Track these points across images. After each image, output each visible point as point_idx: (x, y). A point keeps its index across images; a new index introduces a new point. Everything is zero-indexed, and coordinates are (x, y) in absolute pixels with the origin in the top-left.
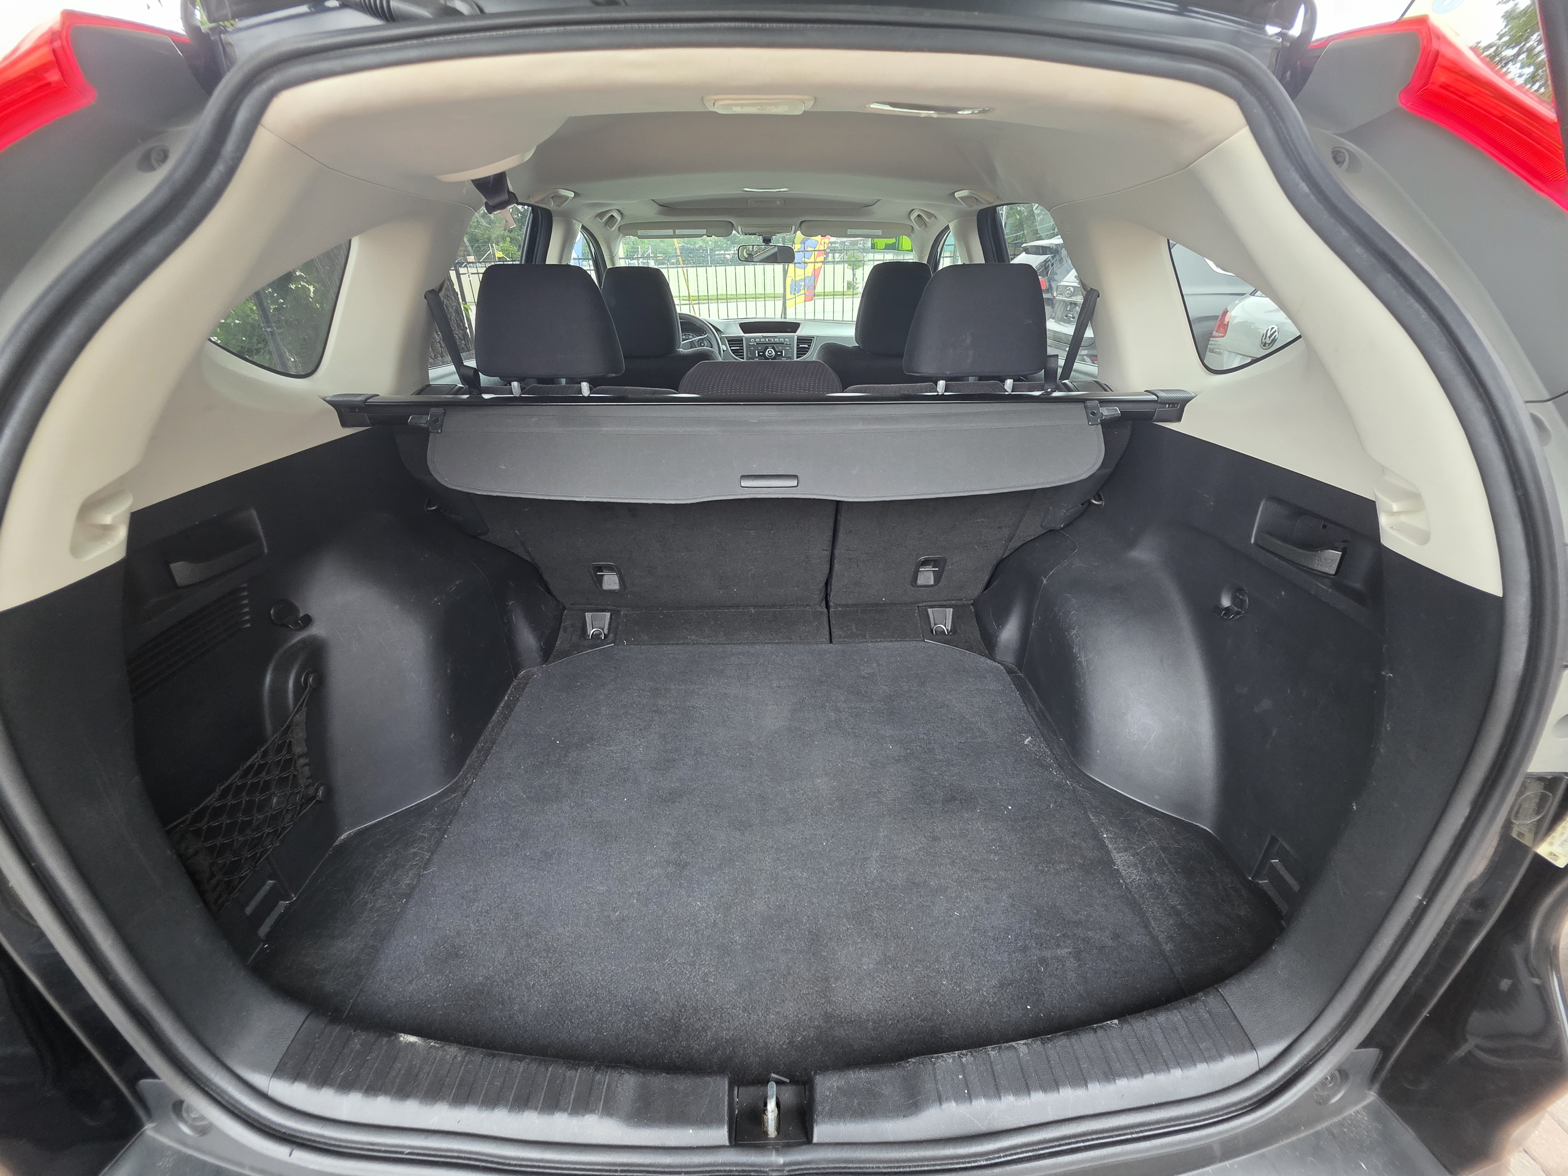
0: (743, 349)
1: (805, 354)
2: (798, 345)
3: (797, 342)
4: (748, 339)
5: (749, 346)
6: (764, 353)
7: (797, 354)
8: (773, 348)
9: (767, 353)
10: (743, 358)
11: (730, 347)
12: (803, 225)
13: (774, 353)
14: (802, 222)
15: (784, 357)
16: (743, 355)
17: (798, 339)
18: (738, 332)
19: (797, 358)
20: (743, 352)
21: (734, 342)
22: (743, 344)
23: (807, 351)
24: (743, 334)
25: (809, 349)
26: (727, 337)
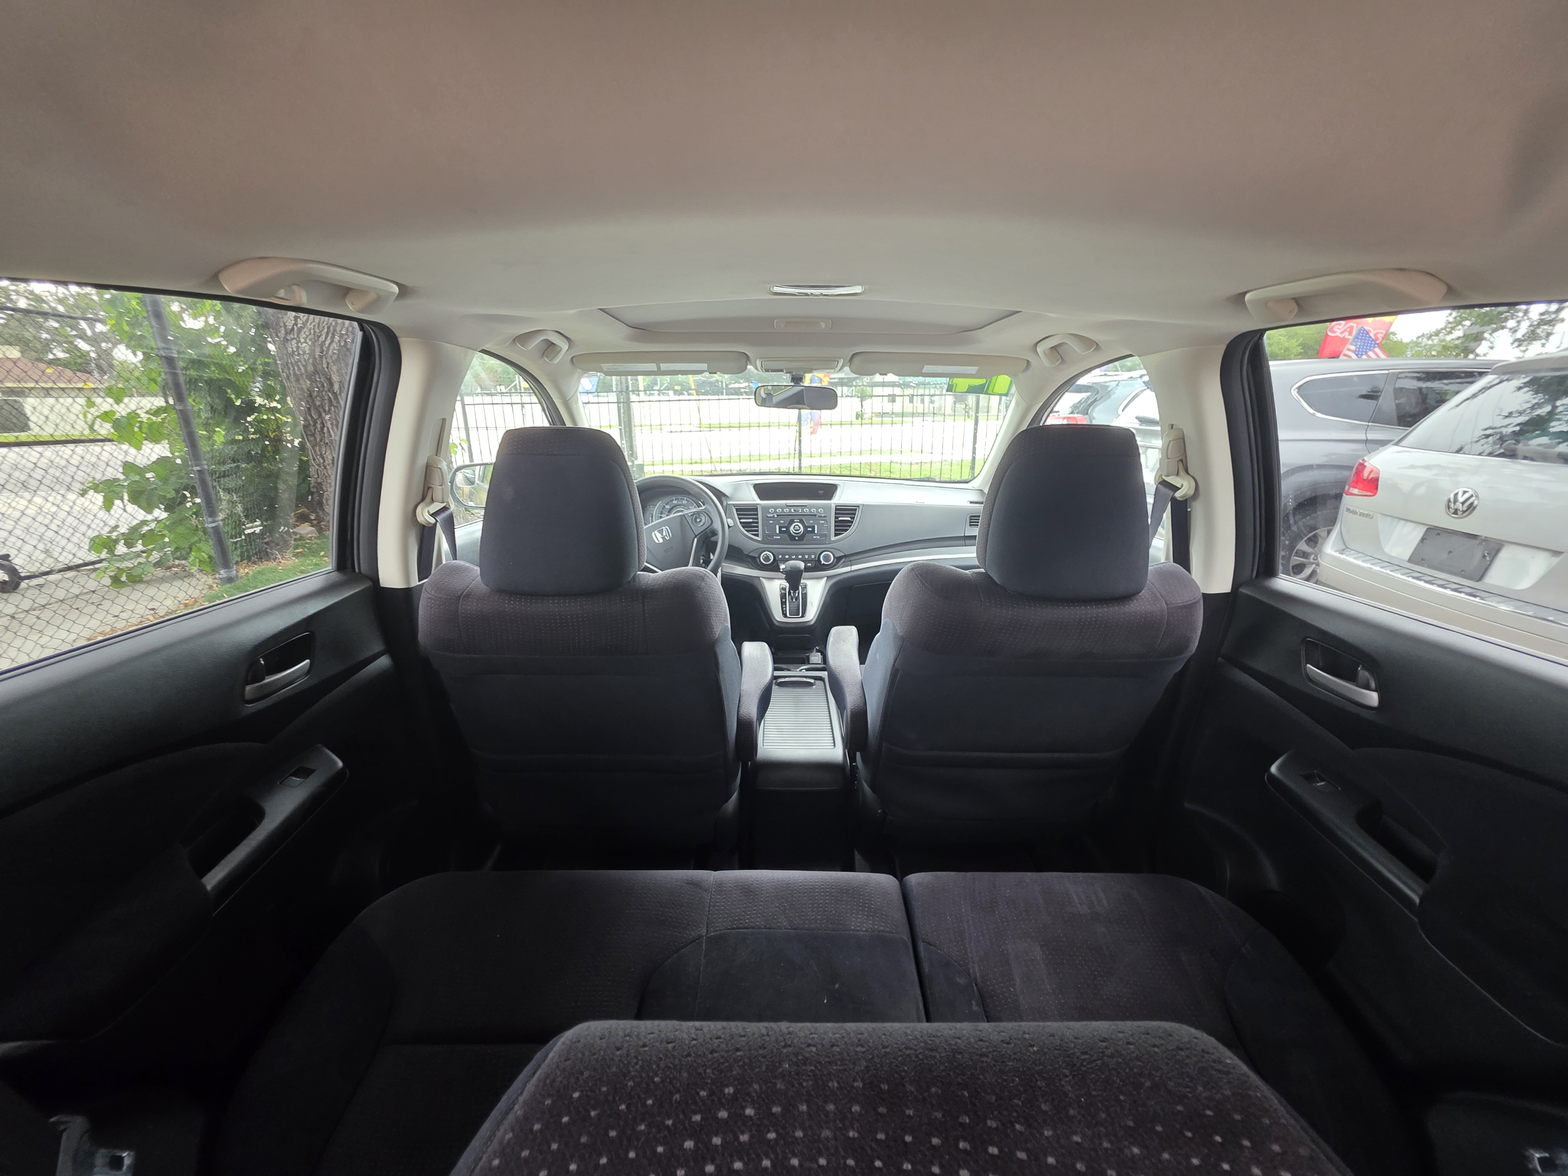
0: (757, 523)
1: (846, 530)
2: (836, 518)
3: (836, 514)
4: (766, 509)
5: (766, 519)
6: (788, 528)
7: (836, 530)
8: (801, 522)
9: (792, 528)
10: (757, 535)
11: (740, 519)
12: (856, 360)
13: (802, 529)
14: (854, 355)
15: (816, 535)
16: (757, 531)
17: (836, 509)
18: (751, 498)
19: (836, 535)
20: (757, 527)
21: (746, 512)
22: (757, 515)
23: (850, 526)
24: (758, 501)
25: (852, 522)
26: (735, 505)
